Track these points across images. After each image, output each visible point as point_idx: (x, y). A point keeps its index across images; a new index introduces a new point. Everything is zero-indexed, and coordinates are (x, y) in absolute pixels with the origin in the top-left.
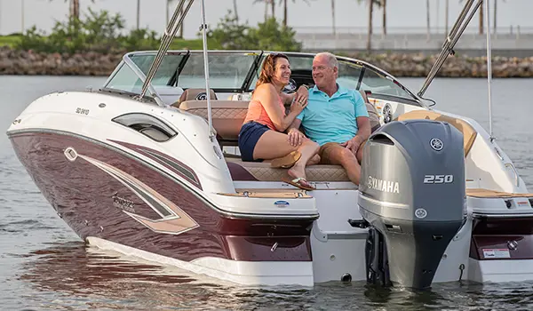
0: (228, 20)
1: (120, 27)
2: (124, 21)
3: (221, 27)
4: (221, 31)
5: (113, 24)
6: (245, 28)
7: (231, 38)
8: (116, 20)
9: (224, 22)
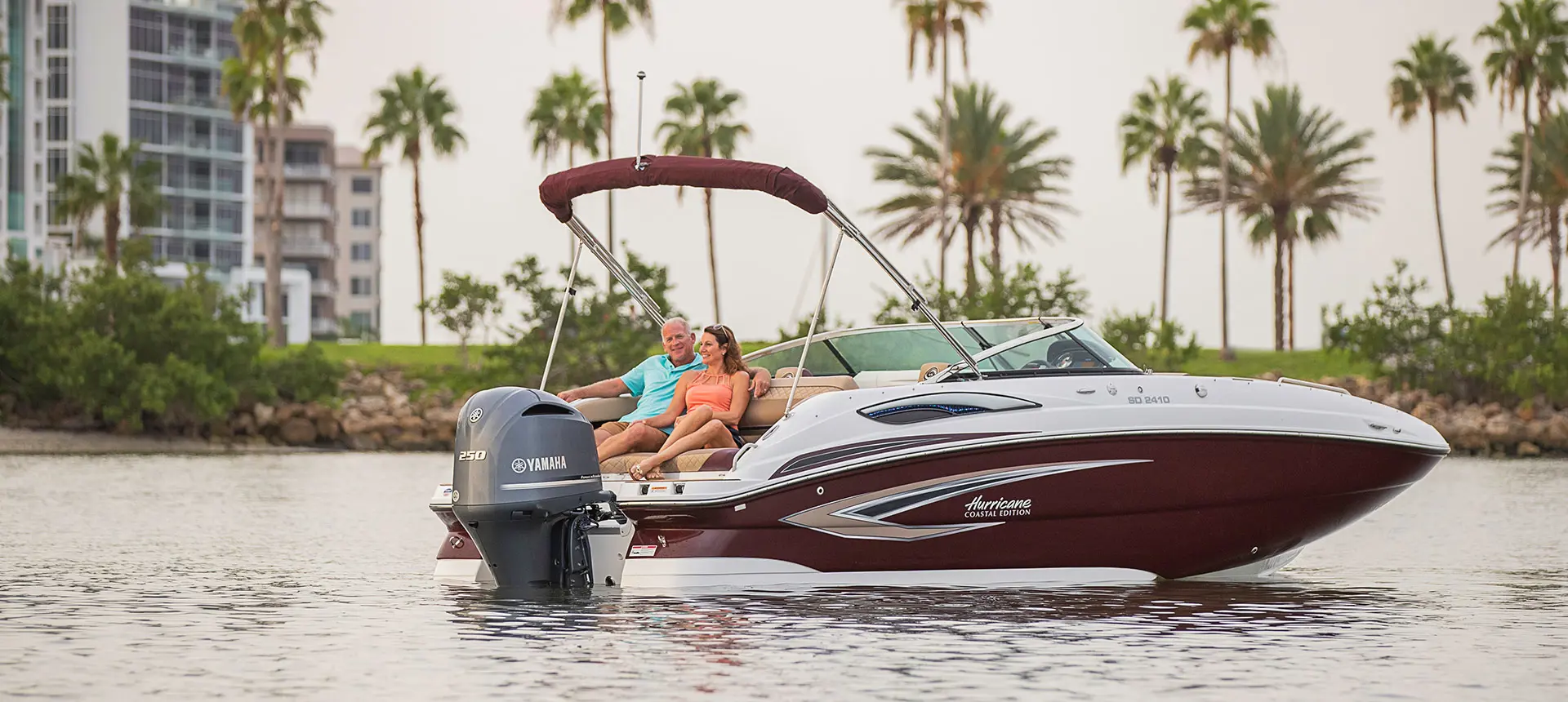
0: (1393, 291)
1: (1073, 310)
2: (1084, 294)
3: (1375, 311)
4: (1373, 322)
5: (1051, 303)
6: (1444, 315)
7: (1404, 342)
8: (1061, 292)
9: (1385, 295)
